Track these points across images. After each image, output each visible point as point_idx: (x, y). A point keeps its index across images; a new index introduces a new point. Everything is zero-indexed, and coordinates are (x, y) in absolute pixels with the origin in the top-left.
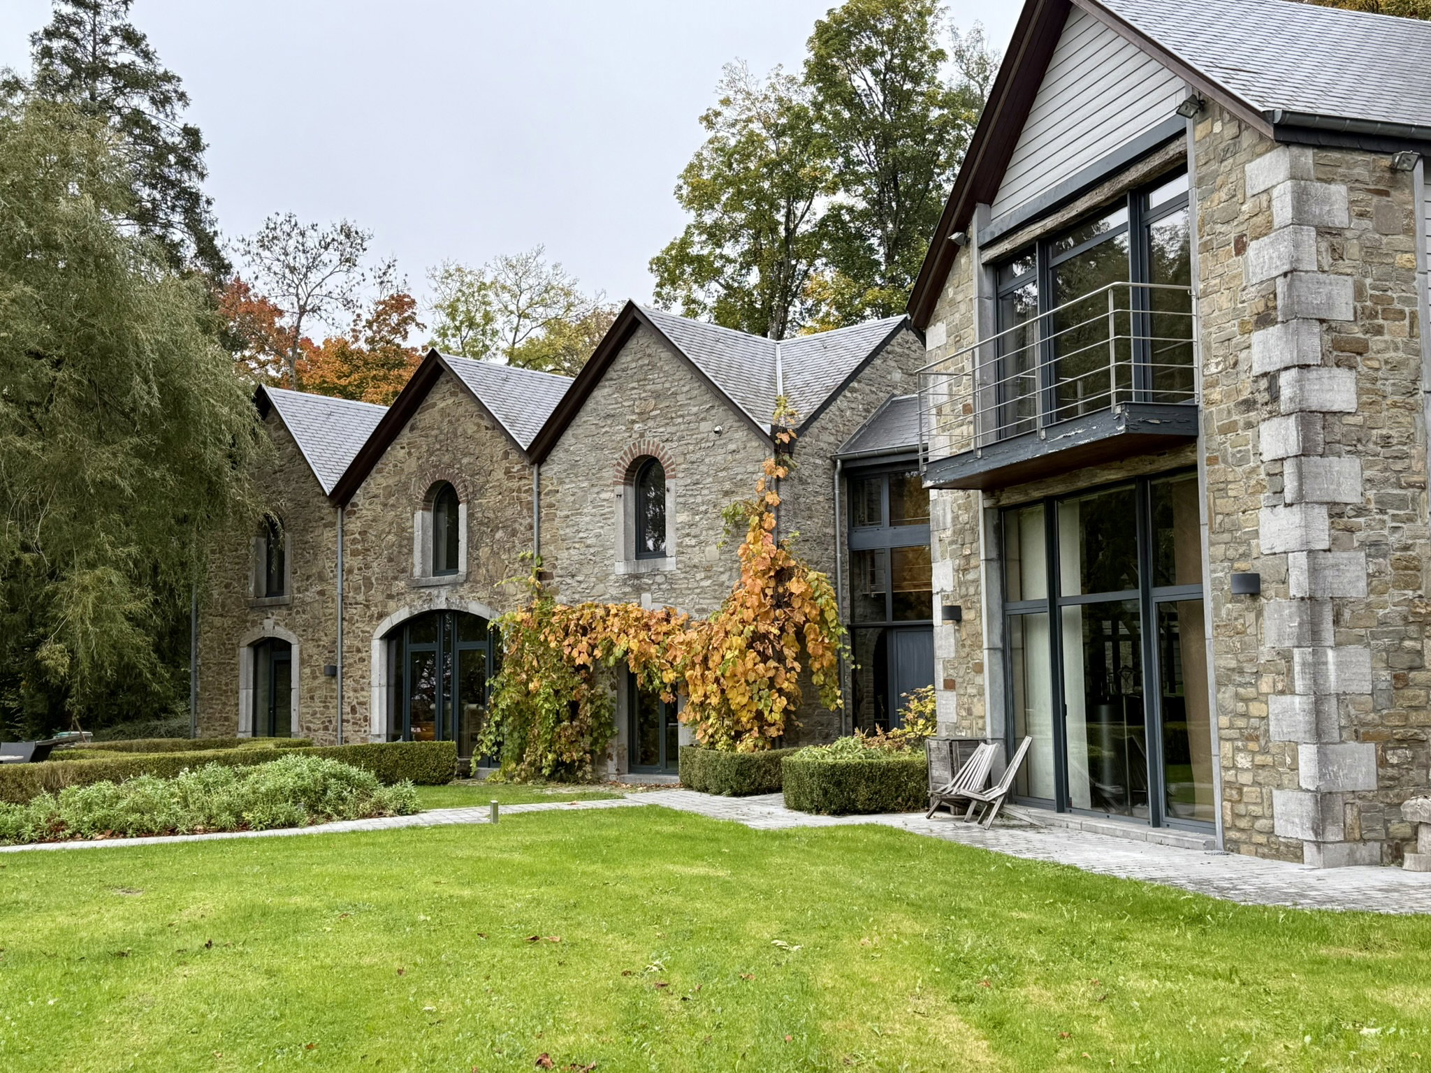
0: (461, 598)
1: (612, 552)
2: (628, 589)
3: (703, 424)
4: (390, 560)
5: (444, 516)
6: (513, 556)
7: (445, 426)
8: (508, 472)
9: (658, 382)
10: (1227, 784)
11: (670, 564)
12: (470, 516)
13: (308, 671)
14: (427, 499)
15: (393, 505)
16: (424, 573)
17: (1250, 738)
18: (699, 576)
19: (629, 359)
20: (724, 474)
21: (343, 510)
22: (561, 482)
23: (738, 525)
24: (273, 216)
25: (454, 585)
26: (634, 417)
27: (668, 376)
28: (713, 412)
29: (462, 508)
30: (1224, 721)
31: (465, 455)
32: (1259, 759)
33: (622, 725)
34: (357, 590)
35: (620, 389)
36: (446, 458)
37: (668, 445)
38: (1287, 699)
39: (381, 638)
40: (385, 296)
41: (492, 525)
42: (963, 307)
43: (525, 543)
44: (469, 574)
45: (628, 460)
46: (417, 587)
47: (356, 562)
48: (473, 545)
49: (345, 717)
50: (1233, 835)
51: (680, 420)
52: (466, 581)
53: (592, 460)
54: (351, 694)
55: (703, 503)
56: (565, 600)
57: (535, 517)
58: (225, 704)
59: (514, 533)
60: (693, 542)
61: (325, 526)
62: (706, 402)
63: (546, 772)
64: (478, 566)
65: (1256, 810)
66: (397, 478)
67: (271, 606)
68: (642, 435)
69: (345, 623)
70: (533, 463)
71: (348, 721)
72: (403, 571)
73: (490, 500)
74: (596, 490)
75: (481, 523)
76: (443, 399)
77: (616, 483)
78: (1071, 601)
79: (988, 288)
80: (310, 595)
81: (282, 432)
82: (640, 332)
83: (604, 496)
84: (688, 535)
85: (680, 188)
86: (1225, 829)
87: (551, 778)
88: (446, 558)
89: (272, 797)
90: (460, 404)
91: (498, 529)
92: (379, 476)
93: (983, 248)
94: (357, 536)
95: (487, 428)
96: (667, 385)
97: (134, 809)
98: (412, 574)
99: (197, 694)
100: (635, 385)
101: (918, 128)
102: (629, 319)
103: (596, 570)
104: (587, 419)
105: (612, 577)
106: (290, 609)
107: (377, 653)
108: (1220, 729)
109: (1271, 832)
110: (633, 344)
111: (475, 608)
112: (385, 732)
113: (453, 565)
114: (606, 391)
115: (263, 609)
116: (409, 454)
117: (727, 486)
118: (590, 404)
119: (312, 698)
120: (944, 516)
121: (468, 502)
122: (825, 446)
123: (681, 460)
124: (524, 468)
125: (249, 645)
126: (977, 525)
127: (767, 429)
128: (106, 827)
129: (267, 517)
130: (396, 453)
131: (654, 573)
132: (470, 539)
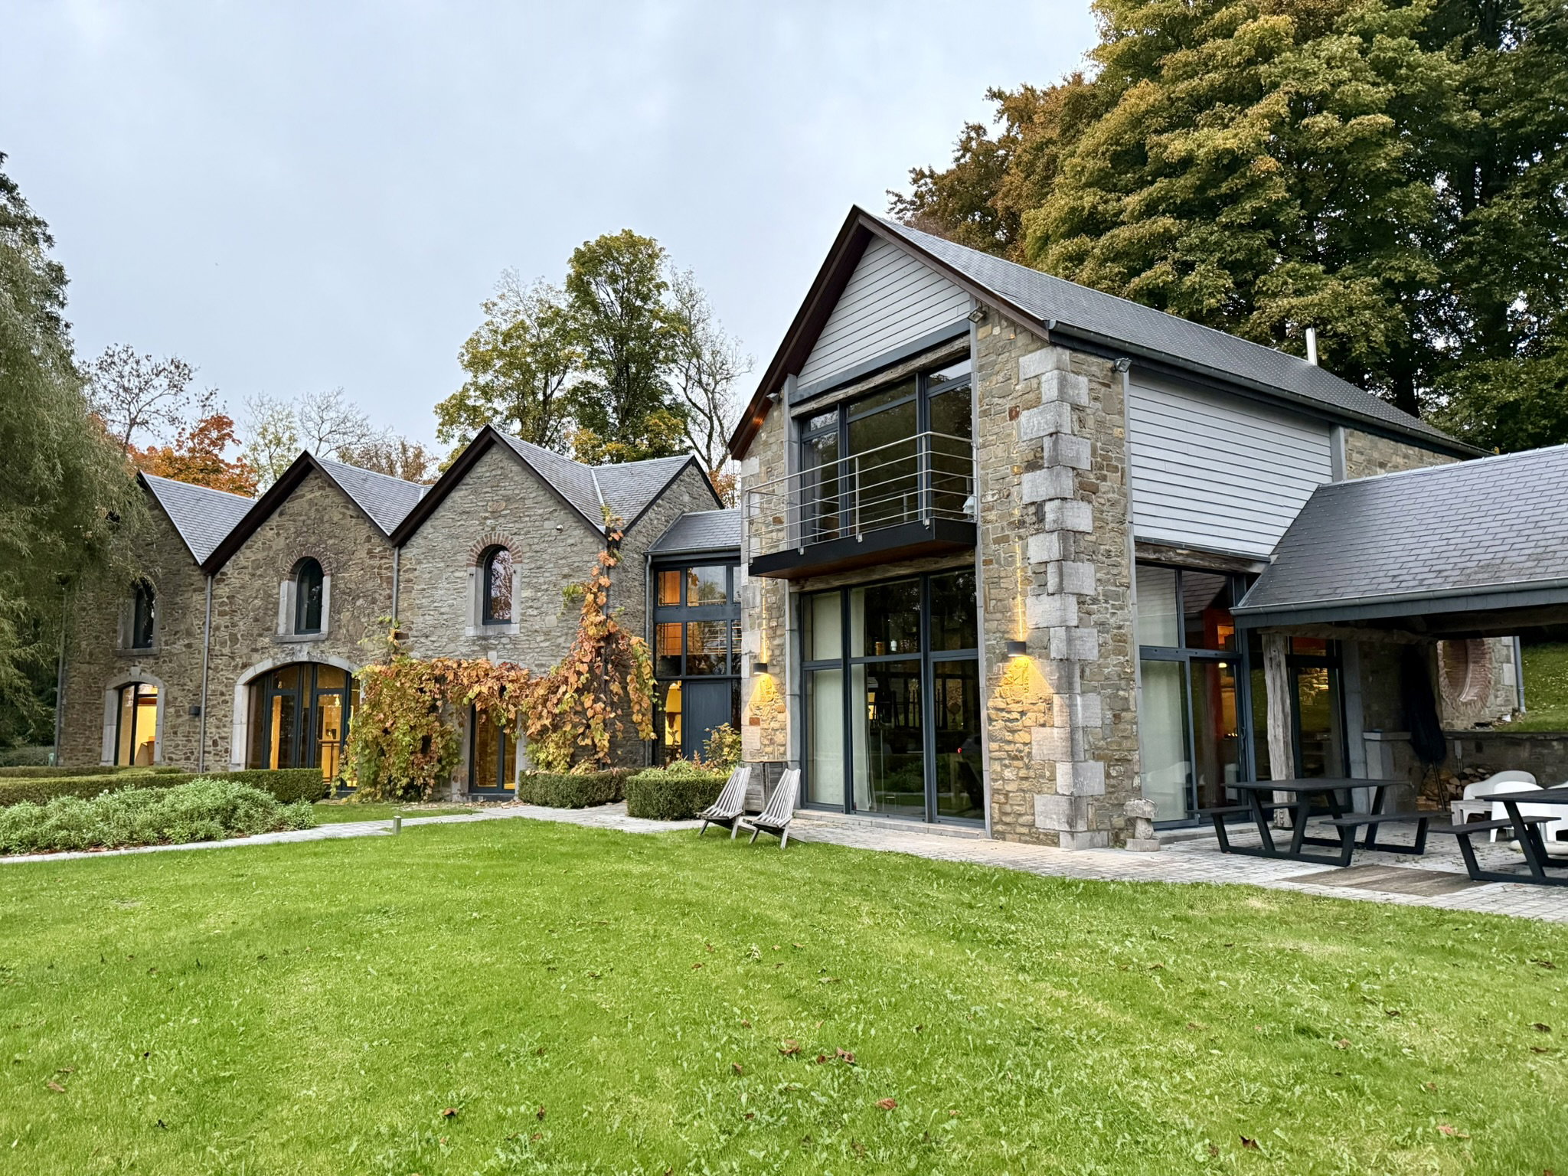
0: (322, 652)
1: (463, 618)
2: (476, 648)
3: (546, 522)
4: (256, 620)
5: (305, 587)
6: (372, 619)
7: (312, 514)
8: (370, 552)
9: (508, 488)
10: (996, 791)
11: (514, 629)
12: (333, 587)
13: (172, 710)
14: (292, 572)
15: (260, 575)
16: (287, 630)
17: (1016, 758)
18: (539, 639)
19: (484, 469)
20: (564, 561)
21: (213, 578)
22: (420, 563)
23: (574, 601)
24: (113, 347)
25: (316, 642)
26: (487, 515)
27: (517, 483)
28: (556, 514)
29: (327, 581)
30: (994, 746)
31: (331, 538)
32: (1023, 773)
33: (465, 756)
34: (223, 644)
35: (475, 492)
36: (313, 539)
37: (515, 538)
38: (1047, 730)
39: (244, 684)
40: (207, 416)
41: (353, 595)
42: (775, 448)
43: (383, 610)
44: (330, 633)
45: (480, 548)
46: (281, 643)
47: (224, 621)
48: (335, 609)
49: (206, 749)
50: (999, 827)
51: (527, 519)
52: (327, 639)
53: (448, 546)
54: (214, 730)
55: (545, 583)
56: (418, 655)
57: (395, 589)
58: (89, 738)
59: (374, 601)
60: (535, 612)
61: (195, 591)
62: (550, 507)
63: (400, 793)
64: (339, 627)
65: (1022, 809)
66: (266, 553)
67: (139, 656)
68: (493, 529)
69: (210, 671)
70: (394, 547)
71: (209, 753)
72: (269, 629)
73: (352, 575)
74: (451, 569)
75: (344, 593)
76: (312, 491)
77: (468, 565)
78: (857, 660)
79: (795, 435)
80: (179, 646)
81: (156, 512)
82: (494, 450)
83: (457, 574)
84: (531, 607)
85: (463, 355)
86: (993, 824)
87: (402, 798)
88: (309, 619)
89: (190, 815)
90: (327, 496)
91: (359, 597)
92: (248, 551)
93: (792, 406)
94: (225, 599)
95: (351, 517)
96: (517, 492)
97: (59, 827)
98: (276, 632)
99: (60, 729)
100: (489, 490)
101: (644, 334)
102: (486, 439)
103: (448, 632)
104: (444, 514)
105: (463, 638)
106: (158, 658)
107: (241, 697)
108: (990, 752)
109: (1032, 825)
110: (488, 458)
111: (334, 661)
112: (244, 761)
113: (314, 624)
114: (462, 493)
115: (131, 659)
116: (278, 534)
117: (566, 571)
118: (448, 503)
119: (175, 733)
120: (754, 598)
121: (332, 575)
122: (640, 545)
123: (527, 549)
124: (385, 550)
125: (115, 688)
126: (784, 604)
127: (602, 529)
128: (33, 845)
129: (143, 580)
130: (266, 533)
131: (498, 637)
132: (332, 605)
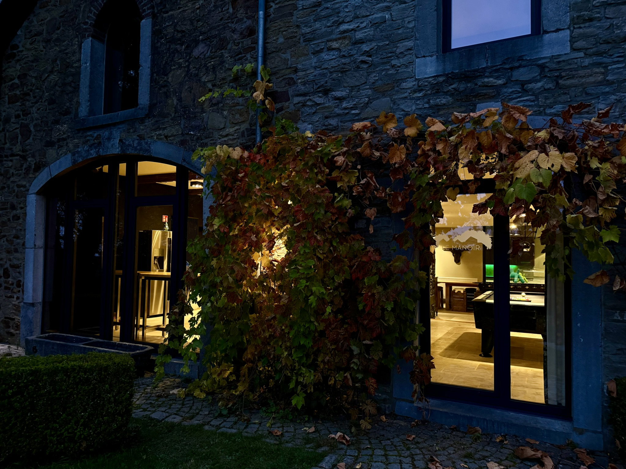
0: (141, 137)
1: (410, 44)
4: (51, 102)
11: (552, 45)
12: (156, 33)
15: (57, 40)
16: (92, 112)
25: (132, 121)
29: (146, 26)
34: (14, 140)
39: (38, 193)
41: (188, 40)
44: (152, 106)
46: (83, 129)
47: (15, 109)
48: (159, 70)
52: (148, 116)
59: (223, 44)
64: (167, 95)
72: (67, 112)
91: (198, 43)
98: (76, 115)
105: (409, 84)
107: (34, 210)
112: (40, 299)
121: (154, 16)
132: (154, 63)
